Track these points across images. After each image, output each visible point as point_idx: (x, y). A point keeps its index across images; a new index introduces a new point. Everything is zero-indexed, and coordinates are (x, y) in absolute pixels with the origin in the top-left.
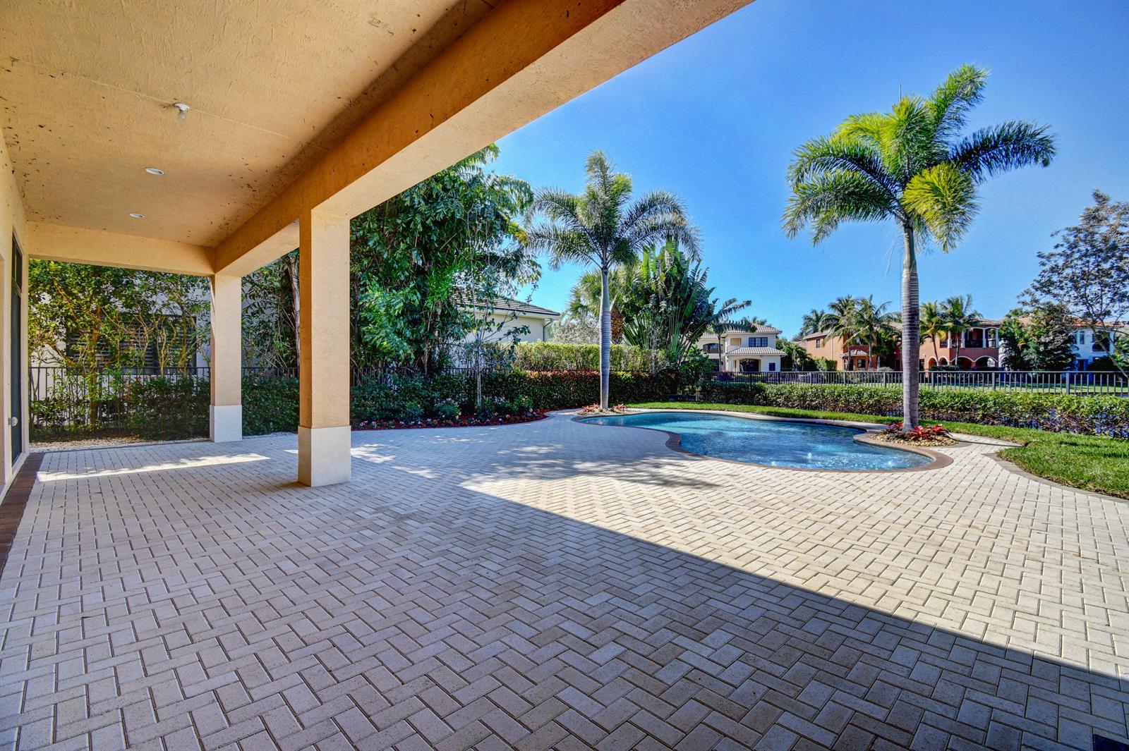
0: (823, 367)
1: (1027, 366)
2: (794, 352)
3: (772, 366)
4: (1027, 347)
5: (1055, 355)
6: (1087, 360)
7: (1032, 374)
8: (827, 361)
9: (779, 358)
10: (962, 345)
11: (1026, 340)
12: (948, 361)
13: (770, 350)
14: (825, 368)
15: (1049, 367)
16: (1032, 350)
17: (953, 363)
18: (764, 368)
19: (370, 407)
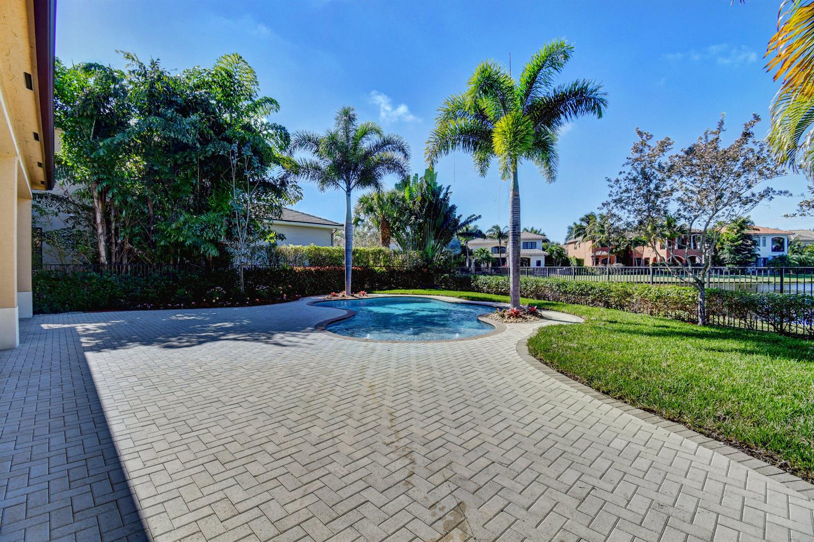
0: (574, 263)
1: (721, 263)
2: (555, 252)
3: (539, 263)
4: (723, 249)
5: (743, 254)
6: (767, 258)
7: (726, 268)
8: (577, 259)
9: (544, 257)
10: (676, 247)
11: (722, 244)
12: (666, 259)
13: (537, 251)
14: (575, 264)
15: (739, 263)
16: (726, 251)
17: (669, 261)
18: (533, 264)
19: (152, 293)
